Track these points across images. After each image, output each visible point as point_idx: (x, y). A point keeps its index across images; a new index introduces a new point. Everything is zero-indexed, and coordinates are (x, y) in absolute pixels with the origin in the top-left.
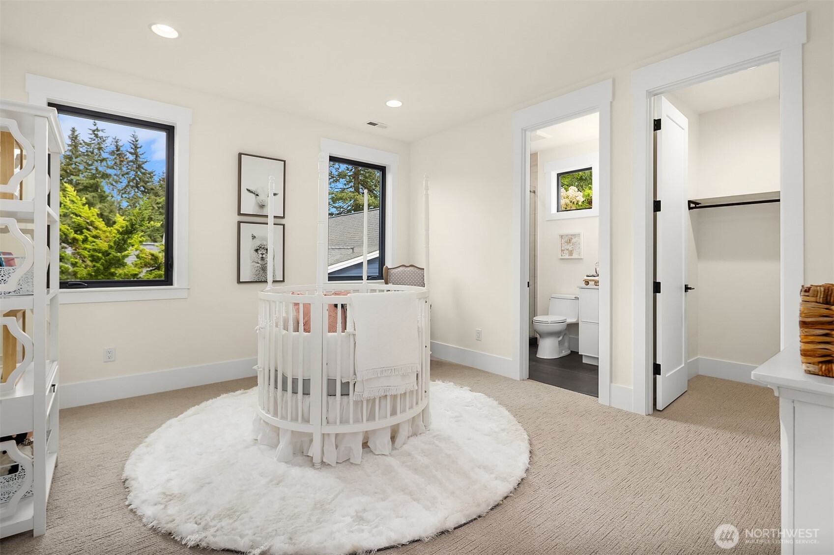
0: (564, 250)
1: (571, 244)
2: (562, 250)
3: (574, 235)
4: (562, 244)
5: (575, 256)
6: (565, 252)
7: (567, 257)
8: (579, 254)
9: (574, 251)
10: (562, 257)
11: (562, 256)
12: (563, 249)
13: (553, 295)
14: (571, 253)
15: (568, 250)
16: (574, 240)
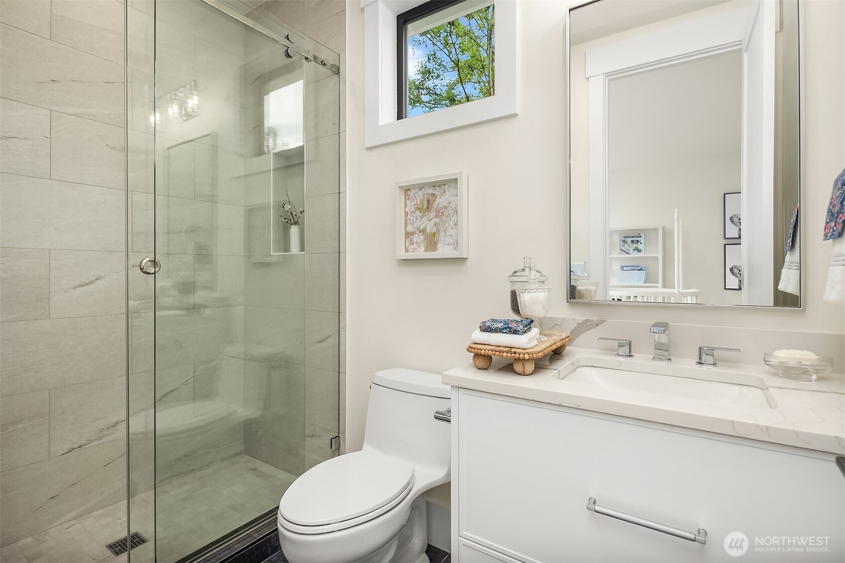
0: (412, 233)
1: (433, 214)
2: (408, 235)
3: (440, 184)
4: (406, 213)
5: (444, 251)
6: (415, 238)
7: (421, 253)
8: (456, 244)
9: (442, 234)
10: (409, 256)
11: (407, 250)
12: (410, 228)
13: (383, 375)
14: (432, 242)
15: (423, 231)
16: (440, 201)
